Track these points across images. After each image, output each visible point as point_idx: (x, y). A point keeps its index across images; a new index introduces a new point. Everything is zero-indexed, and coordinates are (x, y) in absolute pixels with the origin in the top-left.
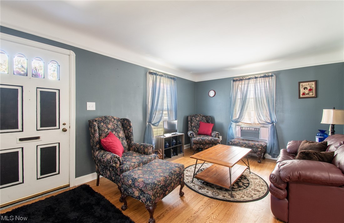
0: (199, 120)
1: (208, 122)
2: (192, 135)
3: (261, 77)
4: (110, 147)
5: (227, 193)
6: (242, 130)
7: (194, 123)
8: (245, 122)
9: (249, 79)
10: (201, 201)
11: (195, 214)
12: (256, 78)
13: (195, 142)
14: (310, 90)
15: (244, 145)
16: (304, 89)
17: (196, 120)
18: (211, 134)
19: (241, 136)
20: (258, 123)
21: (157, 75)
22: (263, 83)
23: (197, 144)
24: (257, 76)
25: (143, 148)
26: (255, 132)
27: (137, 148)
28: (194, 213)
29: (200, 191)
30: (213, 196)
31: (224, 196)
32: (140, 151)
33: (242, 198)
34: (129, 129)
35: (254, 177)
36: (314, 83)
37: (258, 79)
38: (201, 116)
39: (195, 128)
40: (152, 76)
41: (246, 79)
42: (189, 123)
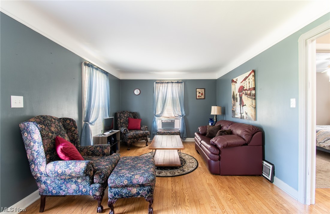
0: (127, 116)
1: (135, 117)
2: (125, 131)
3: (175, 83)
4: (72, 154)
5: (178, 170)
6: (162, 123)
7: (122, 120)
8: (165, 116)
9: (168, 83)
10: (167, 181)
11: (173, 191)
12: (172, 83)
13: (130, 137)
14: (202, 94)
15: (168, 134)
16: (199, 93)
17: (125, 117)
18: (140, 128)
19: (162, 127)
20: (174, 116)
21: (94, 68)
22: (177, 87)
23: (132, 138)
24: (173, 81)
25: (101, 149)
26: (172, 123)
27: (92, 151)
28: (171, 191)
29: (160, 175)
30: (172, 175)
31: (179, 173)
32: (98, 154)
33: (189, 170)
34: (75, 130)
35: (184, 155)
36: (203, 90)
37: (174, 84)
38: (128, 112)
39: (124, 124)
40: (89, 68)
41: (165, 83)
42: (119, 119)
